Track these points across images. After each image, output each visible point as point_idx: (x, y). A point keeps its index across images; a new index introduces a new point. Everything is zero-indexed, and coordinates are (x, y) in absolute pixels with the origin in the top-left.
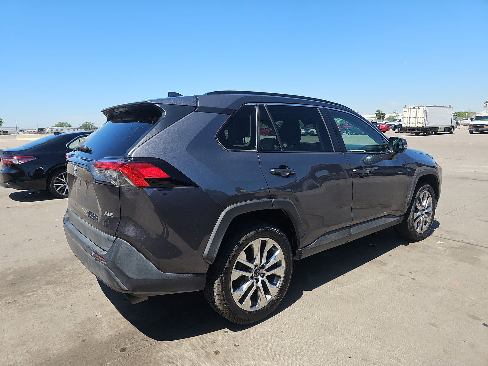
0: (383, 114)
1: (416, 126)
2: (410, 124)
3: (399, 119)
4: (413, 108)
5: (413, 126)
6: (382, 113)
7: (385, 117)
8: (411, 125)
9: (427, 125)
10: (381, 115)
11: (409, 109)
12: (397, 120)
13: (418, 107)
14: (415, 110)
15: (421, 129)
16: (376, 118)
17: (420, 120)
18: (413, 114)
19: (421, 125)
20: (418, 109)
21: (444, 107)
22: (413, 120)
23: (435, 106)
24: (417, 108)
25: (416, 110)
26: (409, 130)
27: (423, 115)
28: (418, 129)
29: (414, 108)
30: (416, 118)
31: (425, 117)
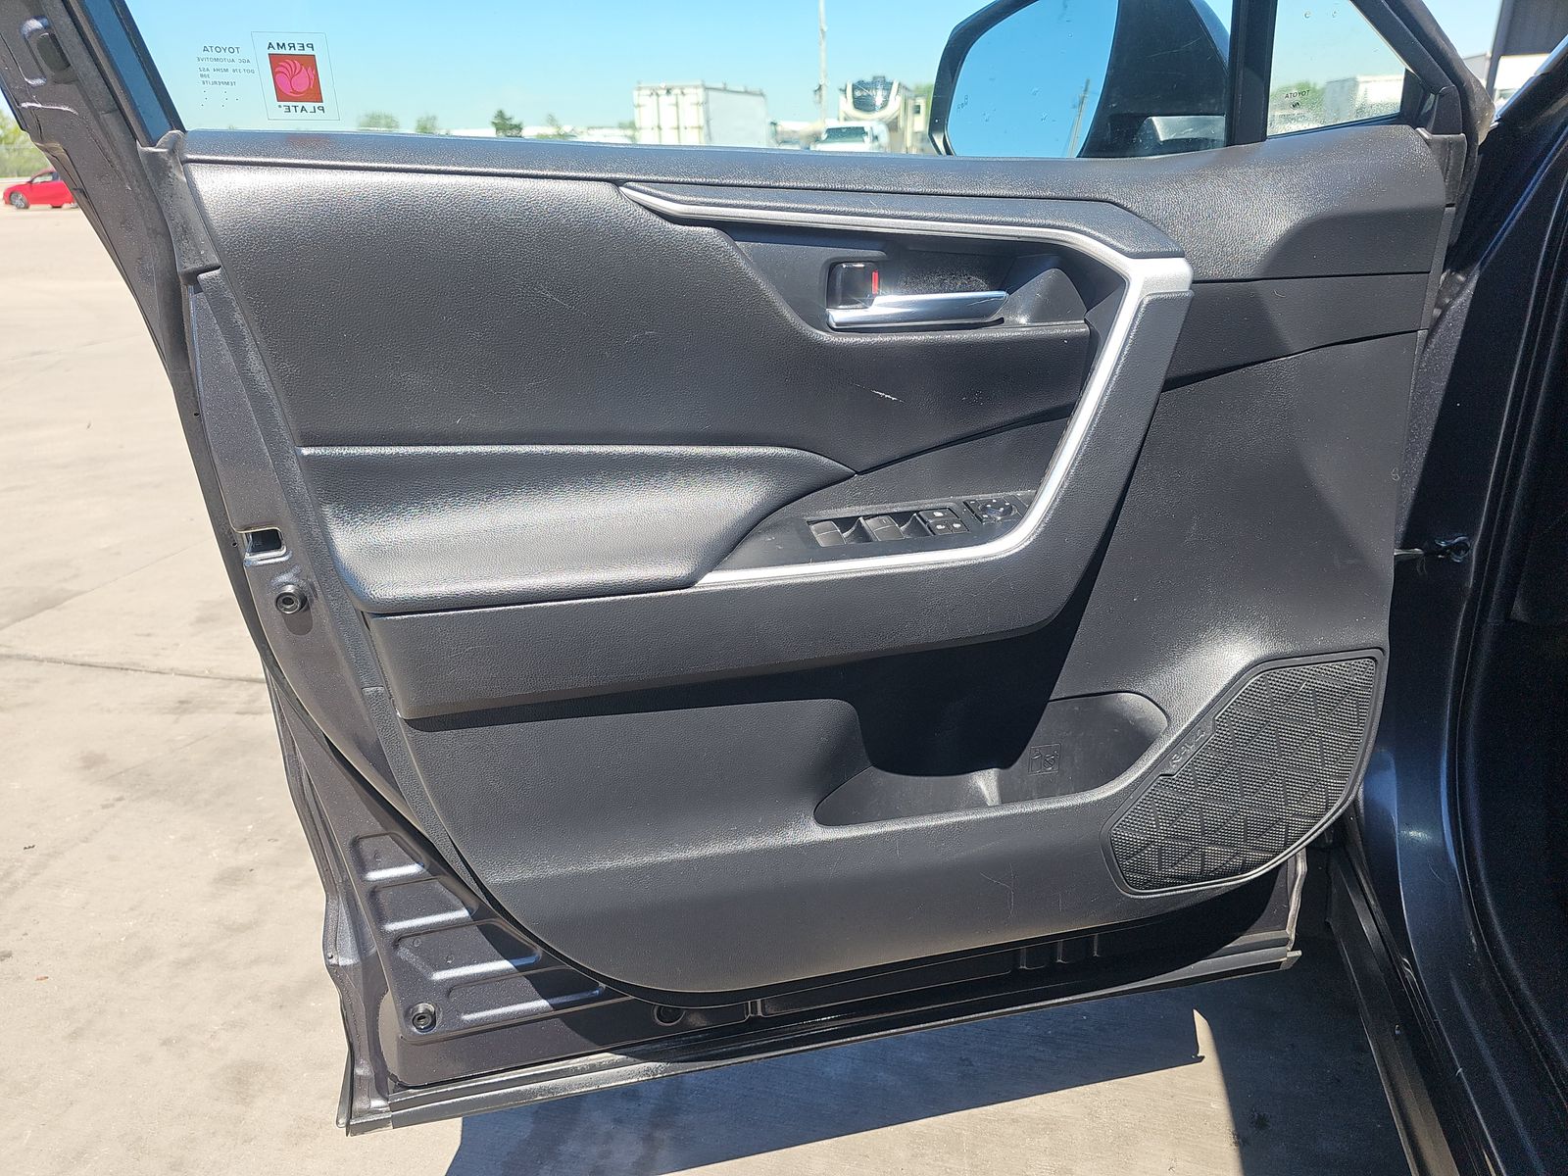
4: (665, 91)
10: (510, 130)
11: (655, 97)
13: (679, 91)
14: (672, 99)
20: (679, 97)
23: (725, 90)
24: (676, 94)
25: (674, 101)
27: (699, 121)
29: (668, 91)
30: (678, 128)
31: (705, 127)
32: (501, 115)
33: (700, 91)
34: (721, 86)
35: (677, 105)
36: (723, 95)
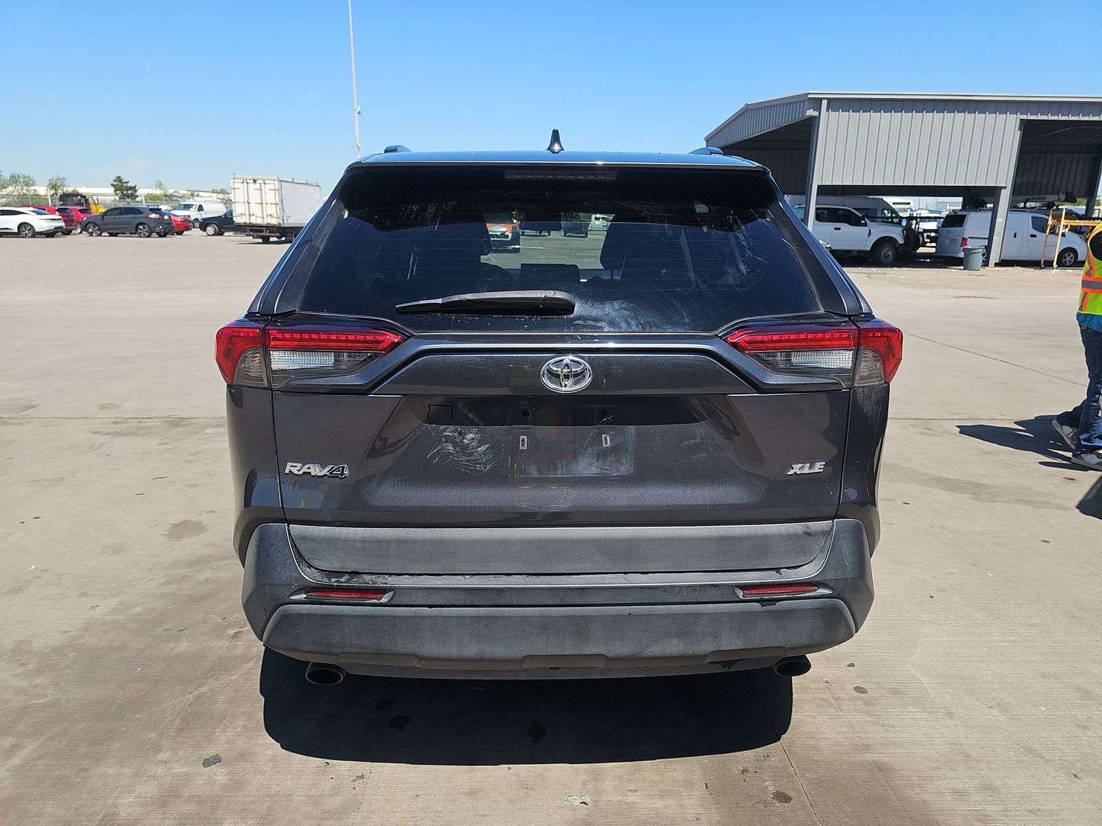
0: (131, 188)
1: (265, 223)
2: (252, 217)
3: (198, 204)
4: (252, 181)
5: (259, 221)
6: (128, 185)
7: (137, 196)
8: (254, 221)
9: (285, 222)
10: (127, 190)
11: (245, 184)
12: (194, 207)
13: (262, 181)
14: (257, 186)
15: (275, 229)
16: (117, 198)
17: (272, 210)
18: (255, 197)
19: (274, 221)
20: (263, 185)
21: (306, 184)
22: (256, 209)
23: (293, 182)
24: (260, 184)
25: (259, 187)
26: (251, 230)
27: (276, 200)
28: (271, 228)
29: (255, 181)
30: (262, 203)
31: (280, 204)
32: (119, 179)
33: (276, 182)
34: (291, 180)
35: (261, 190)
36: (291, 184)
